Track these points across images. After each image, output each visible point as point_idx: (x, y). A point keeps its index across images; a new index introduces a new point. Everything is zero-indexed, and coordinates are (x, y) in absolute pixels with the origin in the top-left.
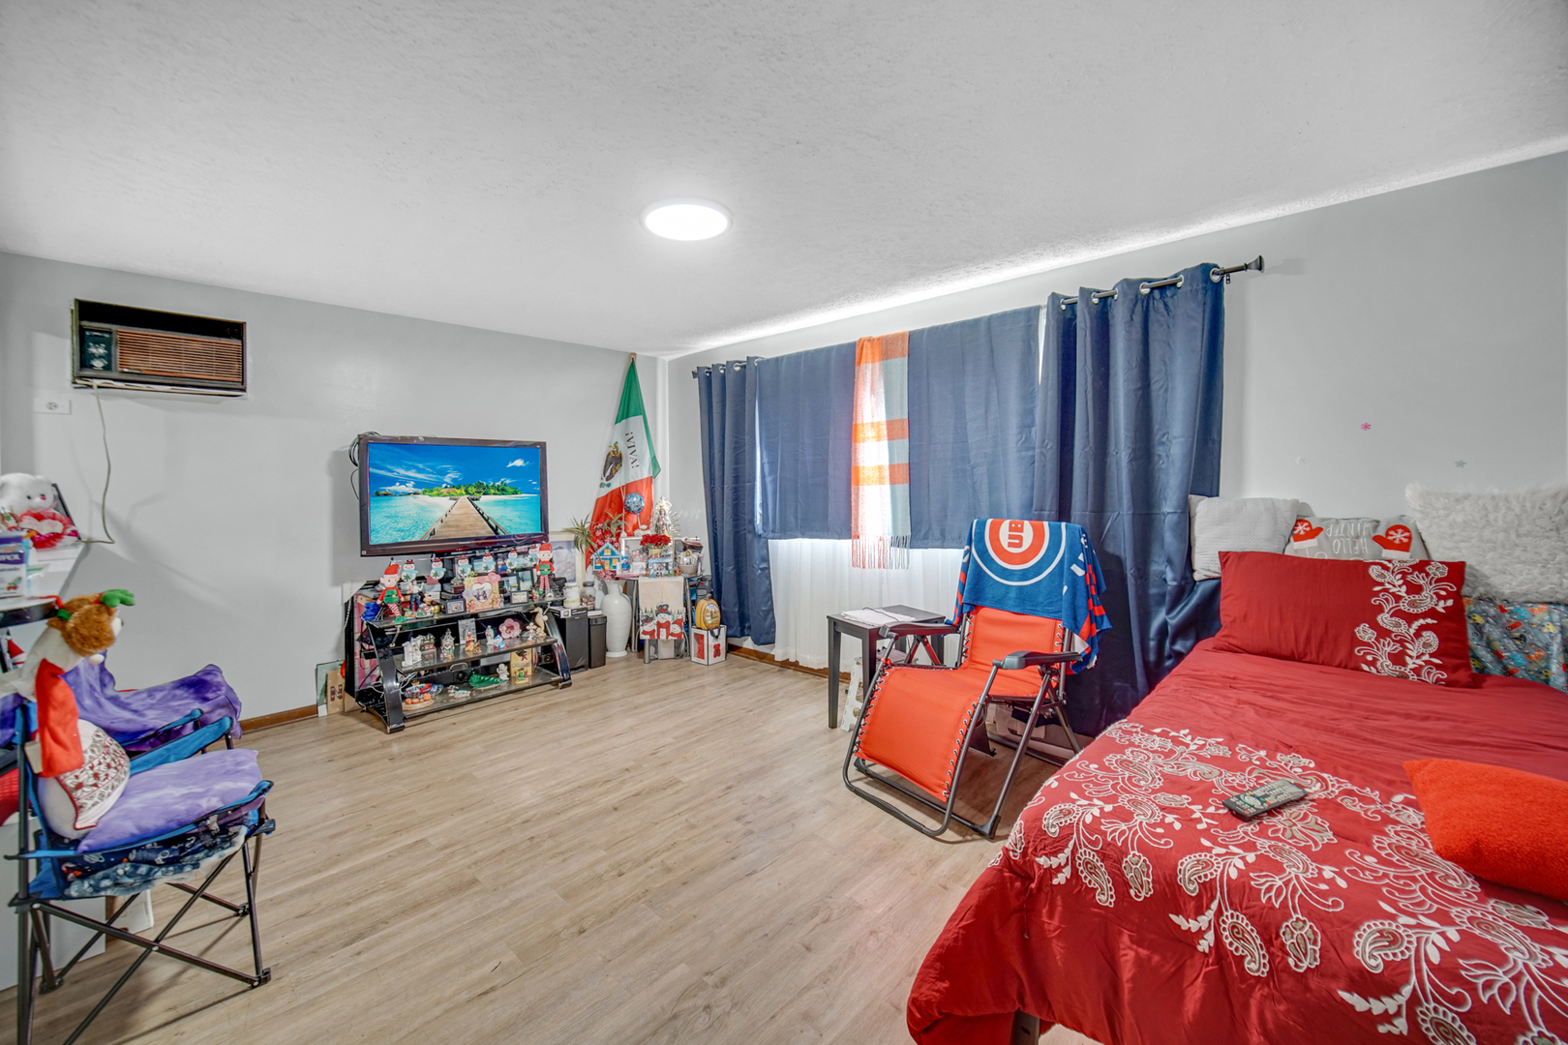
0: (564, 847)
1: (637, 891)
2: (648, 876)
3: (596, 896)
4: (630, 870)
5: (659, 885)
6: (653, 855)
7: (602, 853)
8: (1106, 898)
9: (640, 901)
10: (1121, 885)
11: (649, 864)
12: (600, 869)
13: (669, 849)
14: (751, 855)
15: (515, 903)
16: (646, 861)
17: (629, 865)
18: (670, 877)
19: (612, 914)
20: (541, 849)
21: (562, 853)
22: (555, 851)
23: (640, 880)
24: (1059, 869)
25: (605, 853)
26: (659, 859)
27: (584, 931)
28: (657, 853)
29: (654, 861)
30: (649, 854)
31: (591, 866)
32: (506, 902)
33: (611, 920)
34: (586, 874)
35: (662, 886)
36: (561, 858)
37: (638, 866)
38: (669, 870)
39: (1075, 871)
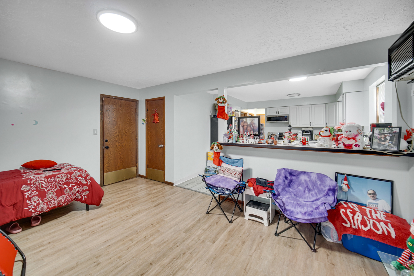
0: (165, 244)
1: (140, 234)
2: (137, 237)
3: (151, 231)
4: (143, 239)
5: (134, 236)
6: (135, 244)
7: (152, 243)
8: (88, 192)
9: (139, 231)
10: (87, 190)
11: (137, 241)
12: (151, 238)
13: (130, 247)
14: (102, 248)
15: (171, 228)
16: (138, 242)
17: (143, 240)
18: (131, 238)
19: (146, 228)
20: (172, 243)
21: (165, 242)
22: (167, 243)
23: (139, 236)
24: (85, 197)
25: (151, 243)
26: (134, 243)
27: (152, 225)
28: (134, 245)
29: (134, 242)
30: (137, 244)
31: (154, 239)
32: (173, 228)
33: (146, 227)
34: (155, 237)
35: (133, 235)
36: (165, 241)
37: (140, 240)
38: (131, 240)
39: (85, 195)
